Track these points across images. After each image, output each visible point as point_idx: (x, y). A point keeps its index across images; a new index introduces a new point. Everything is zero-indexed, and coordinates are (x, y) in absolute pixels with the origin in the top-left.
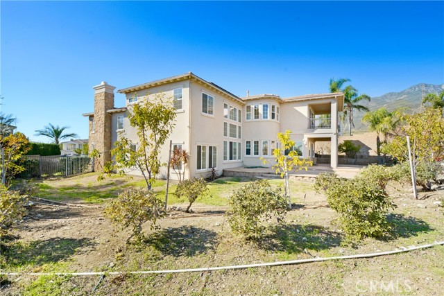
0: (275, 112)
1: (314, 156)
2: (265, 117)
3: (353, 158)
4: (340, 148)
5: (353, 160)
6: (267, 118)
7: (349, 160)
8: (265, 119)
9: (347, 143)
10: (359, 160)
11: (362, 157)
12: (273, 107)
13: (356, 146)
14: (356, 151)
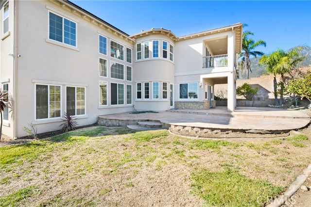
0: (168, 50)
1: (212, 99)
2: (155, 55)
3: (251, 100)
4: (238, 91)
5: (251, 103)
6: (157, 56)
7: (247, 102)
8: (156, 58)
9: (245, 86)
10: (257, 102)
11: (259, 99)
12: (165, 44)
13: (253, 88)
14: (254, 94)
